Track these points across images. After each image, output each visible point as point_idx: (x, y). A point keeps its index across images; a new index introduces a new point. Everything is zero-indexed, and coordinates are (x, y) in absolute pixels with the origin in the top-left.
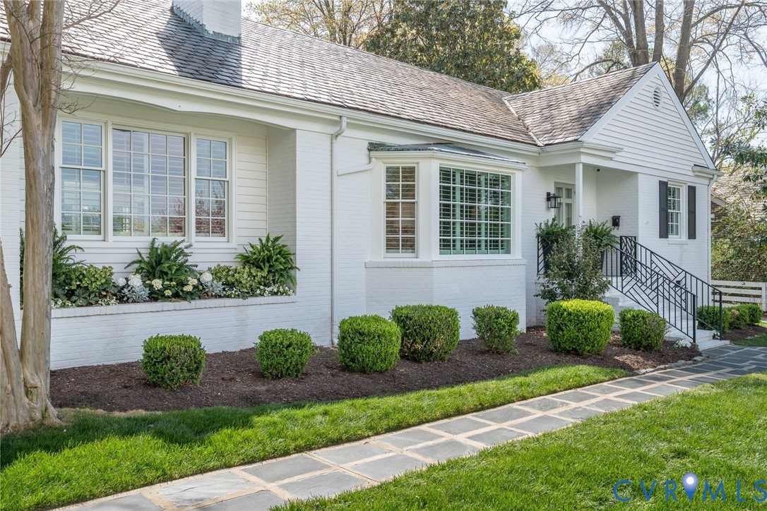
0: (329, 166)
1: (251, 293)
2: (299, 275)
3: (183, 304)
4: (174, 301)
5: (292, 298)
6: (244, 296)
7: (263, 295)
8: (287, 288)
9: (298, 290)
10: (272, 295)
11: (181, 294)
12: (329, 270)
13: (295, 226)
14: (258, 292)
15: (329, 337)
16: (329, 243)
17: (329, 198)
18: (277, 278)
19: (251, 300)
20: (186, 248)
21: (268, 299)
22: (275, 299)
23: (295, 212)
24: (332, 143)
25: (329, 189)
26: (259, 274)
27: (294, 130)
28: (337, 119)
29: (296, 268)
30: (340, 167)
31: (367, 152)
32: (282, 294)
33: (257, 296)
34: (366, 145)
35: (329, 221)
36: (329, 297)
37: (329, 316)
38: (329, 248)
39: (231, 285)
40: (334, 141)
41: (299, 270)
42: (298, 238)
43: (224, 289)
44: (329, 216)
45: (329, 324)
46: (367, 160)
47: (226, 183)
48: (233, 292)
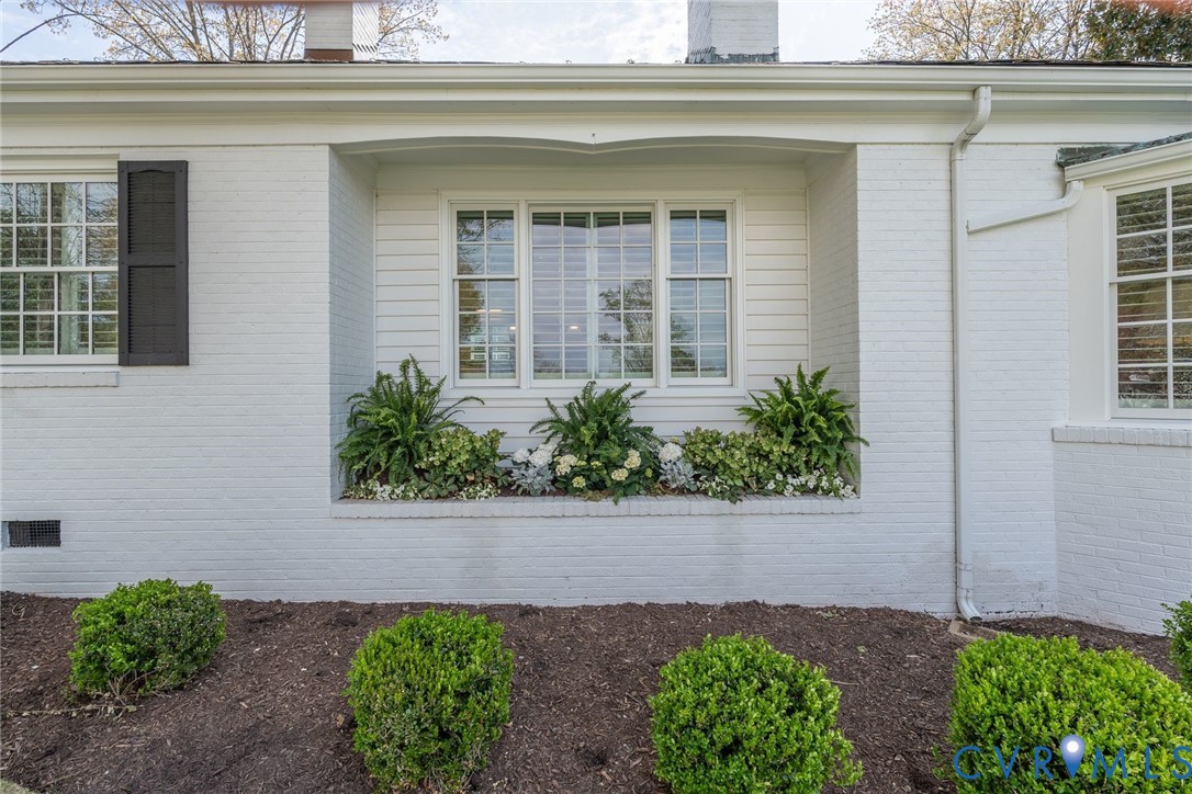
0: (945, 216)
1: (755, 486)
2: (865, 455)
3: (605, 505)
4: (590, 499)
5: (850, 503)
6: (733, 495)
7: (781, 493)
8: (838, 481)
9: (863, 488)
10: (803, 493)
11: (609, 483)
12: (948, 445)
13: (857, 352)
14: (771, 486)
15: (950, 596)
16: (947, 386)
17: (946, 286)
18: (814, 458)
19: (750, 504)
20: (634, 397)
21: (792, 503)
22: (807, 503)
23: (856, 322)
24: (951, 162)
25: (945, 265)
26: (775, 449)
27: (852, 147)
28: (966, 97)
29: (859, 439)
30: (973, 212)
31: (1056, 172)
32: (826, 493)
33: (766, 494)
34: (1052, 154)
35: (946, 337)
36: (949, 506)
37: (949, 545)
38: (948, 396)
39: (712, 470)
40: (958, 156)
41: (867, 444)
42: (862, 376)
43: (696, 477)
44: (946, 325)
45: (948, 563)
46: (1055, 189)
47: (727, 282)
48: (714, 484)
